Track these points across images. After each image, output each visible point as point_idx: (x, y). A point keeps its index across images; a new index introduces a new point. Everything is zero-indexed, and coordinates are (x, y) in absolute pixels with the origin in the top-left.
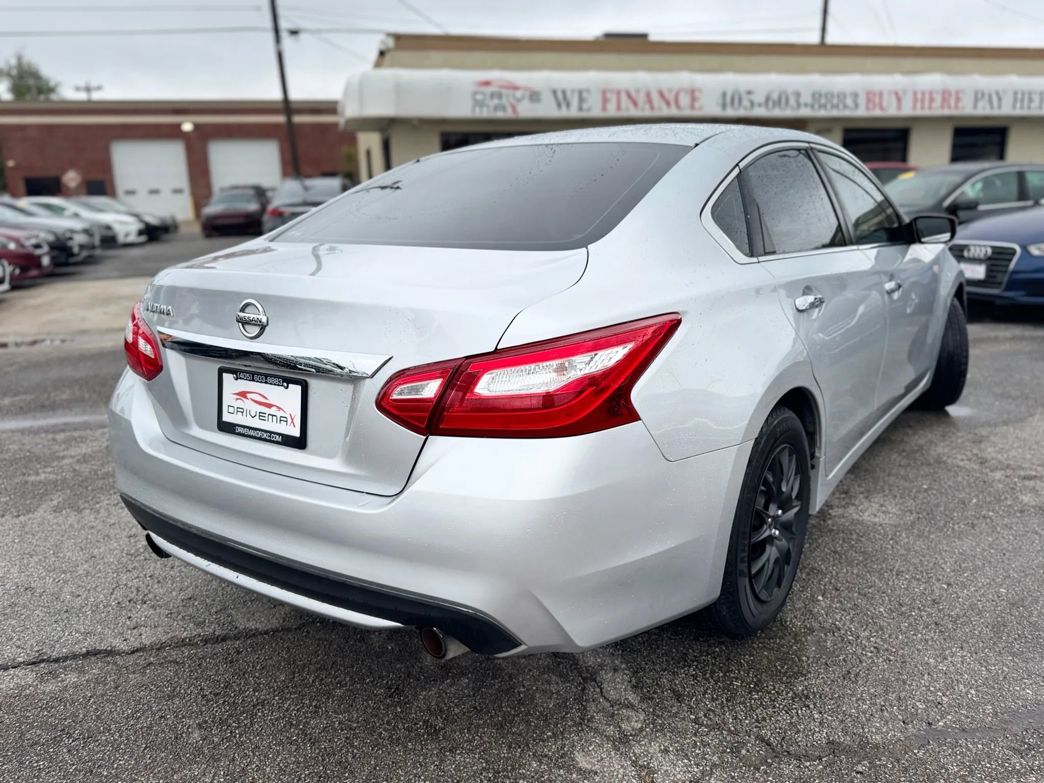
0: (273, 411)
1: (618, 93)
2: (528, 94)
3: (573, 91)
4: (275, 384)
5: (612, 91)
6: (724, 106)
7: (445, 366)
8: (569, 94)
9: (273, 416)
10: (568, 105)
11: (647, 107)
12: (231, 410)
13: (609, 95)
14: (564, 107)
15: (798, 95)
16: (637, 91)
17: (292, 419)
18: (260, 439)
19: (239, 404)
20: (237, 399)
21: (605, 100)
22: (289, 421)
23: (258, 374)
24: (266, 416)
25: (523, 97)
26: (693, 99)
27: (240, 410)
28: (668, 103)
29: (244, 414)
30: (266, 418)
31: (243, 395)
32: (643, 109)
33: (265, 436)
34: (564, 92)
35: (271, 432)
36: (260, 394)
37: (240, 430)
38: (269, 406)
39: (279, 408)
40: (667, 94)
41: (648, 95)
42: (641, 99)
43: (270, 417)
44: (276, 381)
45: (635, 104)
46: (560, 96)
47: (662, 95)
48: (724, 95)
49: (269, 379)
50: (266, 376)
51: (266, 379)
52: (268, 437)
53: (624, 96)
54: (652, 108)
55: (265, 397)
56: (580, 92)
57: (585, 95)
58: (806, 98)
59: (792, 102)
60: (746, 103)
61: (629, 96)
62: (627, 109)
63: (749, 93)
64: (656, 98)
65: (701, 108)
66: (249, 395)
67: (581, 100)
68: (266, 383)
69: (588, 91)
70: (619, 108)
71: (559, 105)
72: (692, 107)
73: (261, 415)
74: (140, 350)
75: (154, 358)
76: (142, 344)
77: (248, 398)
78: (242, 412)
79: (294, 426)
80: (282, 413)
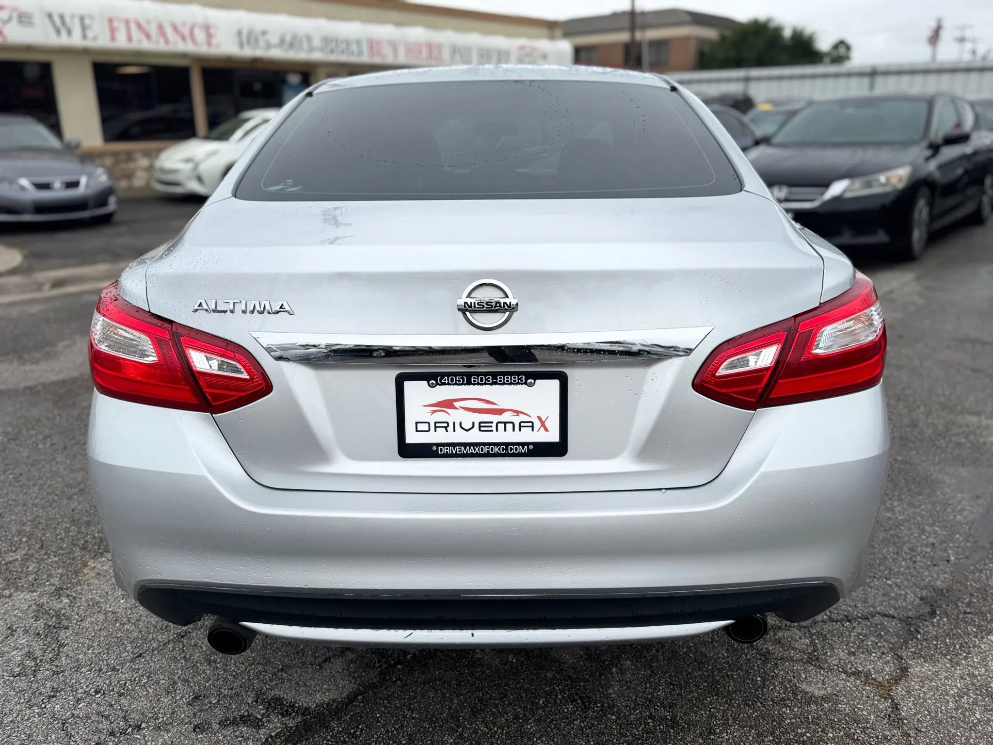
0: (506, 417)
1: (127, 22)
2: (15, 15)
3: (72, 17)
4: (511, 384)
5: (119, 19)
6: (241, 45)
7: (774, 329)
8: (68, 20)
9: (505, 423)
10: (69, 32)
11: (162, 40)
12: (421, 427)
13: (116, 24)
14: (64, 32)
15: (309, 38)
16: (148, 22)
17: (542, 422)
18: (488, 455)
19: (441, 416)
20: (435, 411)
21: (113, 31)
22: (537, 424)
23: (479, 374)
24: (494, 425)
25: (10, 19)
26: (209, 36)
28: (183, 38)
29: (450, 428)
30: (494, 428)
31: (447, 404)
32: (157, 42)
33: (497, 450)
34: (62, 17)
35: (507, 444)
36: (481, 400)
37: (446, 450)
38: (500, 412)
39: (518, 412)
40: (180, 27)
41: (160, 27)
42: (153, 31)
43: (501, 425)
44: (514, 379)
45: (148, 36)
46: (57, 21)
47: (175, 28)
48: (239, 33)
49: (499, 379)
50: (495, 375)
51: (493, 378)
52: (502, 451)
53: (133, 27)
54: (167, 42)
55: (494, 404)
56: (82, 19)
57: (87, 22)
58: (317, 42)
59: (305, 45)
60: (262, 43)
61: (139, 26)
62: (140, 41)
63: (264, 33)
64: (169, 31)
65: (218, 46)
66: (456, 404)
67: (84, 28)
68: (493, 383)
69: (91, 17)
70: (130, 39)
71: (58, 32)
72: (209, 44)
73: (483, 426)
74: (198, 369)
75: (248, 377)
76: (201, 361)
77: (455, 408)
78: (446, 428)
79: (546, 430)
80: (523, 418)
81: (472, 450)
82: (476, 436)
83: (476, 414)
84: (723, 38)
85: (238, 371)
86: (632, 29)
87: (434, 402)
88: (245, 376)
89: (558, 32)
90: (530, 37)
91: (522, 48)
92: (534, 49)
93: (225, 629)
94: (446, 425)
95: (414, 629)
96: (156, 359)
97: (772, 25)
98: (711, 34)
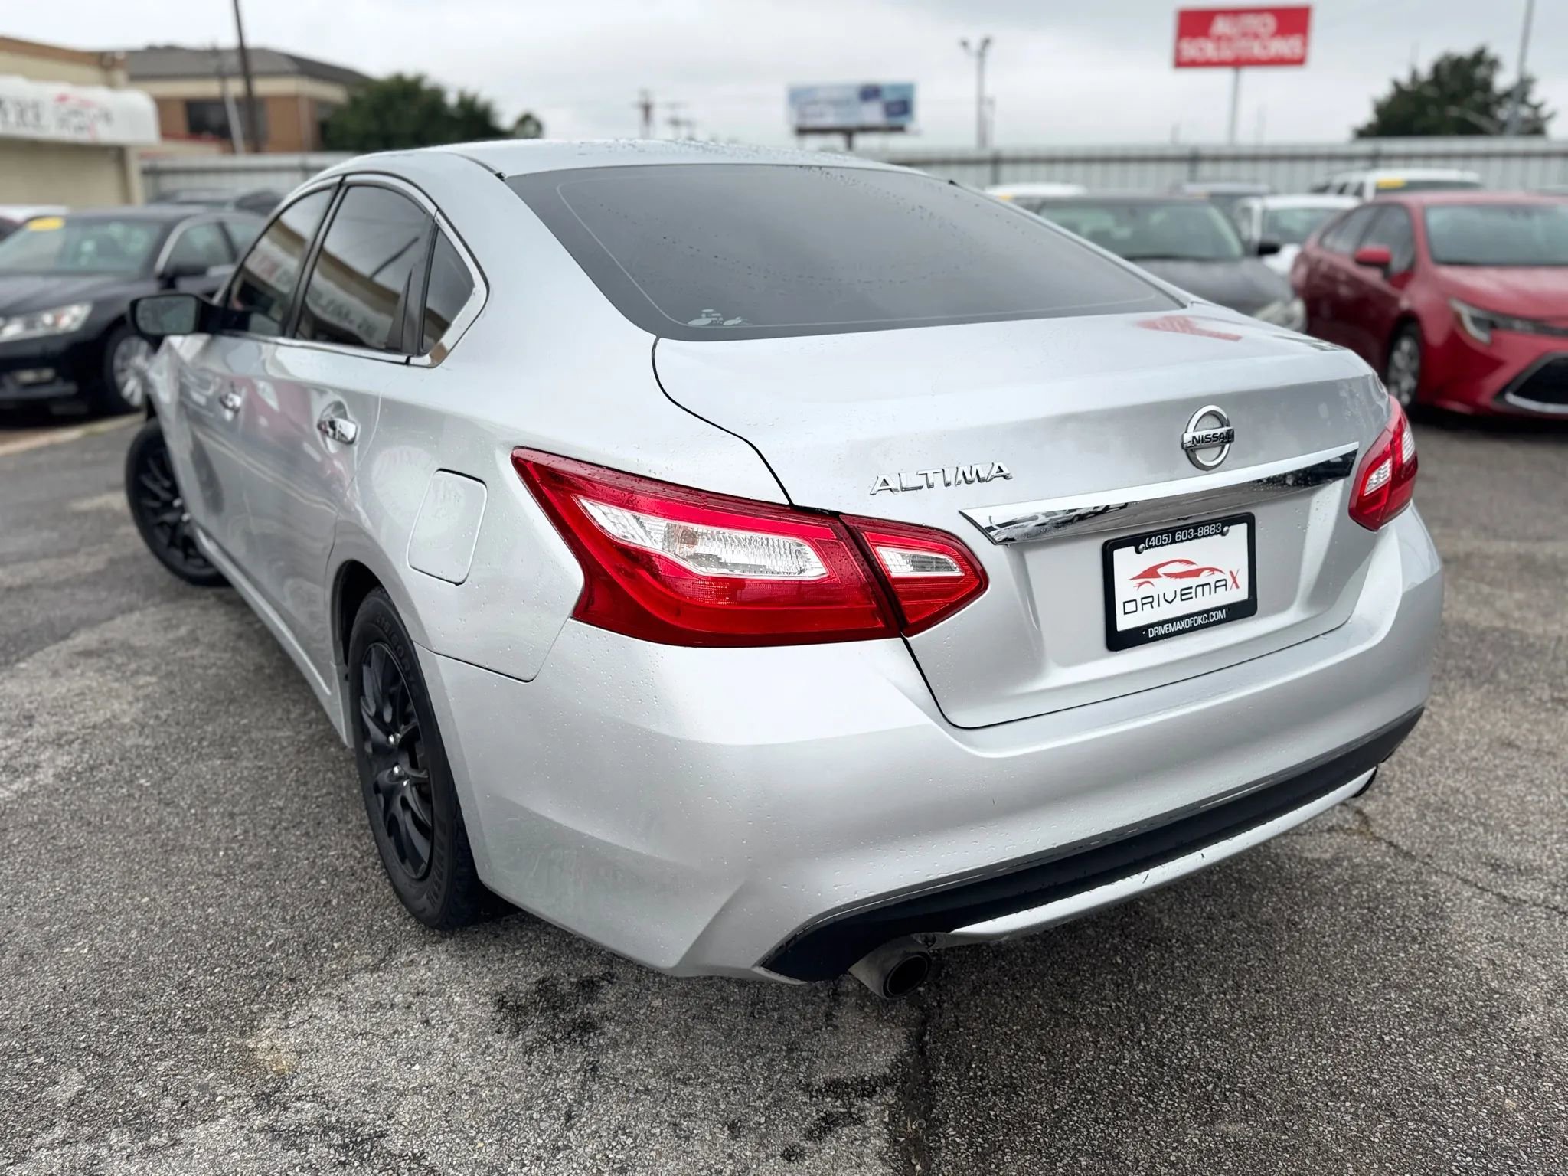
0: (1204, 578)
4: (1210, 535)
9: (1203, 586)
12: (1132, 606)
17: (1234, 578)
18: (1193, 629)
19: (1146, 590)
20: (1141, 584)
22: (1230, 581)
23: (1181, 528)
24: (1193, 590)
27: (1148, 601)
29: (1155, 604)
30: (1193, 595)
31: (1151, 573)
33: (1199, 620)
35: (1207, 612)
36: (1180, 561)
37: (1155, 632)
38: (1196, 573)
39: (1213, 570)
43: (1200, 589)
44: (1212, 528)
49: (1201, 531)
50: (1195, 527)
51: (1196, 531)
52: (1207, 621)
55: (1192, 563)
66: (1160, 571)
68: (1196, 537)
73: (1185, 594)
74: (894, 574)
75: (960, 574)
76: (896, 562)
77: (1159, 576)
78: (1151, 603)
79: (1237, 587)
80: (1218, 576)
81: (1177, 626)
82: (1180, 608)
83: (1178, 580)
84: (355, 102)
85: (949, 568)
86: (247, 75)
87: (1139, 572)
88: (957, 573)
89: (120, 76)
90: (77, 83)
91: (62, 99)
92: (87, 104)
93: (913, 954)
94: (1150, 600)
95: (1148, 869)
96: (823, 571)
97: (427, 85)
98: (334, 94)
